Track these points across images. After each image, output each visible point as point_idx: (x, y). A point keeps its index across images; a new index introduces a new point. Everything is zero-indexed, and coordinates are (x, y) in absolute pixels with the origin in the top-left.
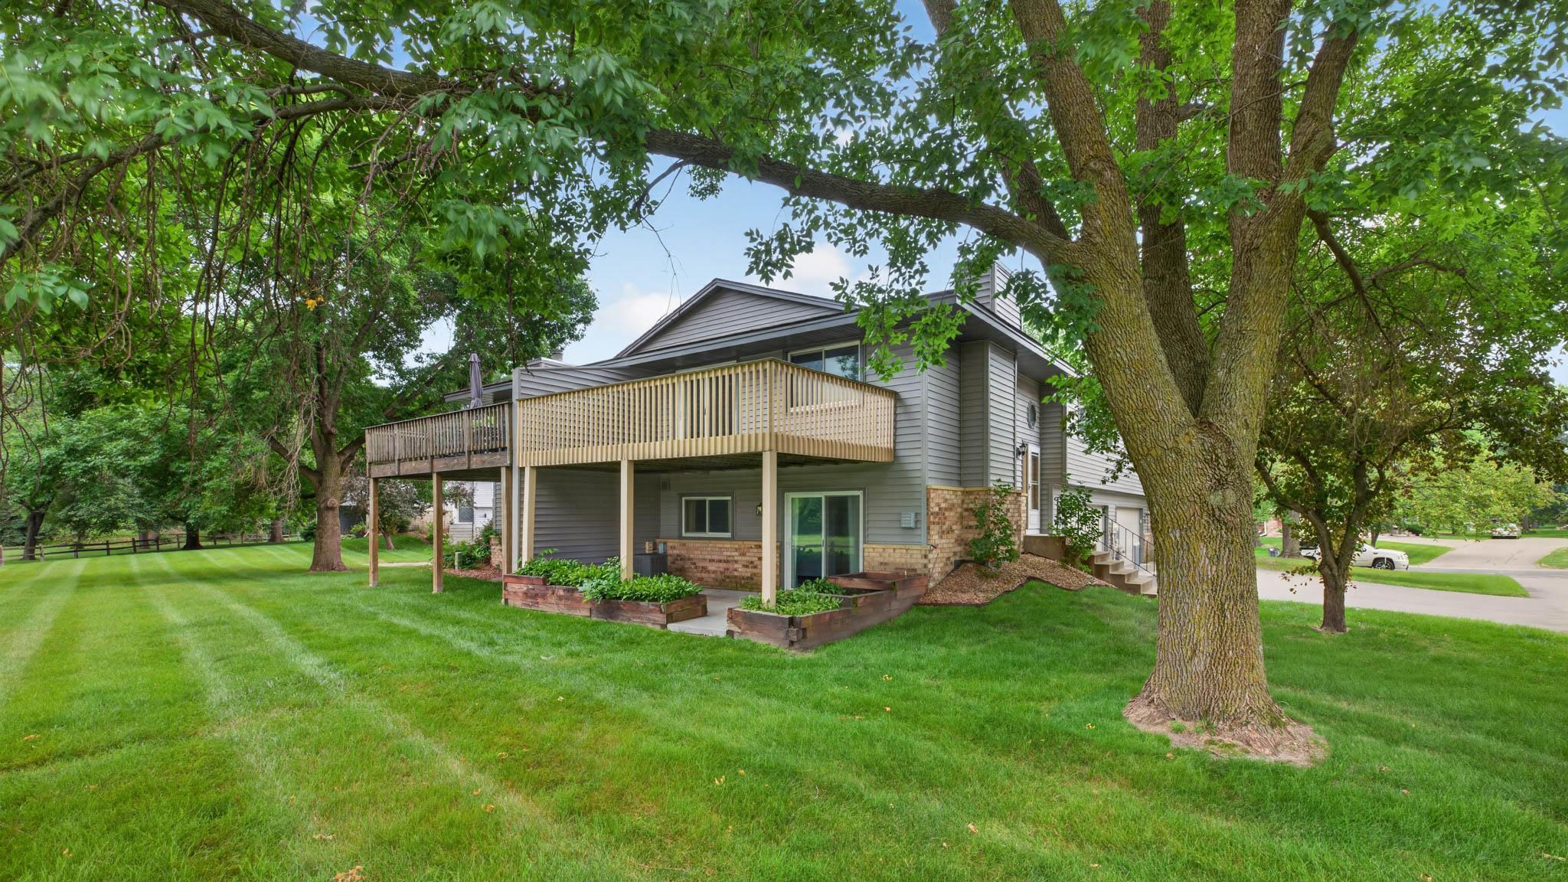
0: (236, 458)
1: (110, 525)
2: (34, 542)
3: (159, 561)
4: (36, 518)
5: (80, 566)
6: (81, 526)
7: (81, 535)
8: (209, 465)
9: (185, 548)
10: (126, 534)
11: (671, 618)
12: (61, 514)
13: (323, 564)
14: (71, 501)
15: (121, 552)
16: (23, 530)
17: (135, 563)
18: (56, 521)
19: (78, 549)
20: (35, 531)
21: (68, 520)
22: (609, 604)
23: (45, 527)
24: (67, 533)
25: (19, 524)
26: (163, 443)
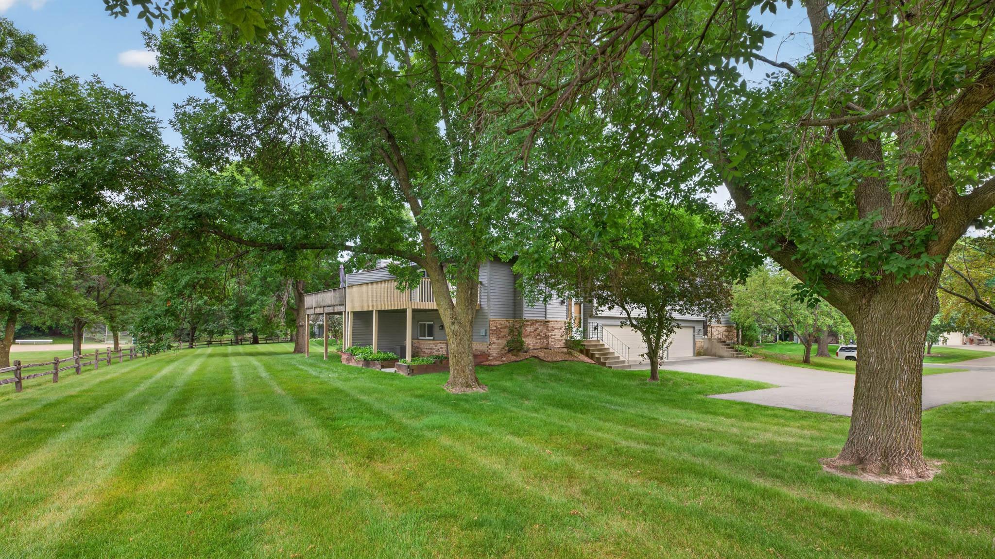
0: (263, 306)
1: (222, 333)
2: (193, 340)
3: (240, 349)
4: (194, 329)
5: (210, 350)
6: (211, 333)
7: (211, 338)
8: (252, 308)
9: (253, 344)
10: (229, 336)
11: (383, 367)
12: (203, 328)
13: (298, 350)
14: (206, 322)
15: (226, 345)
16: (188, 334)
17: (230, 349)
18: (201, 331)
19: (210, 343)
20: (193, 336)
21: (205, 330)
22: (367, 362)
23: (197, 333)
24: (205, 336)
25: (186, 332)
26: (237, 301)
